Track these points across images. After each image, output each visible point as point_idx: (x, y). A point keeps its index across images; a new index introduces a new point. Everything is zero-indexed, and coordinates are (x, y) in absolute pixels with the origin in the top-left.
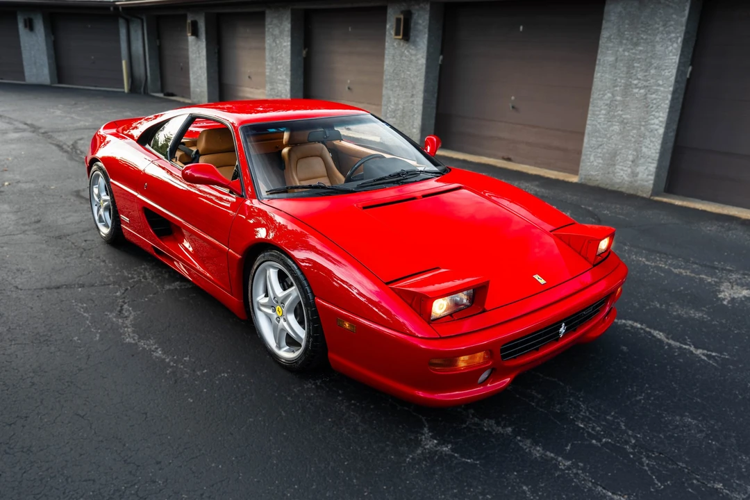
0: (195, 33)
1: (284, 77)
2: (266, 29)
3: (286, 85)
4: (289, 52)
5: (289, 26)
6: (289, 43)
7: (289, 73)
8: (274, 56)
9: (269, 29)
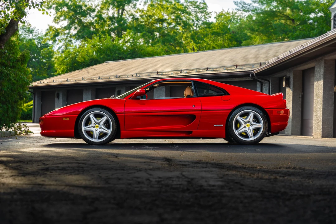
0: (288, 85)
1: (320, 106)
2: (315, 75)
3: (321, 111)
4: (322, 88)
5: (323, 71)
6: (323, 83)
7: (322, 102)
8: (317, 93)
9: (316, 75)
